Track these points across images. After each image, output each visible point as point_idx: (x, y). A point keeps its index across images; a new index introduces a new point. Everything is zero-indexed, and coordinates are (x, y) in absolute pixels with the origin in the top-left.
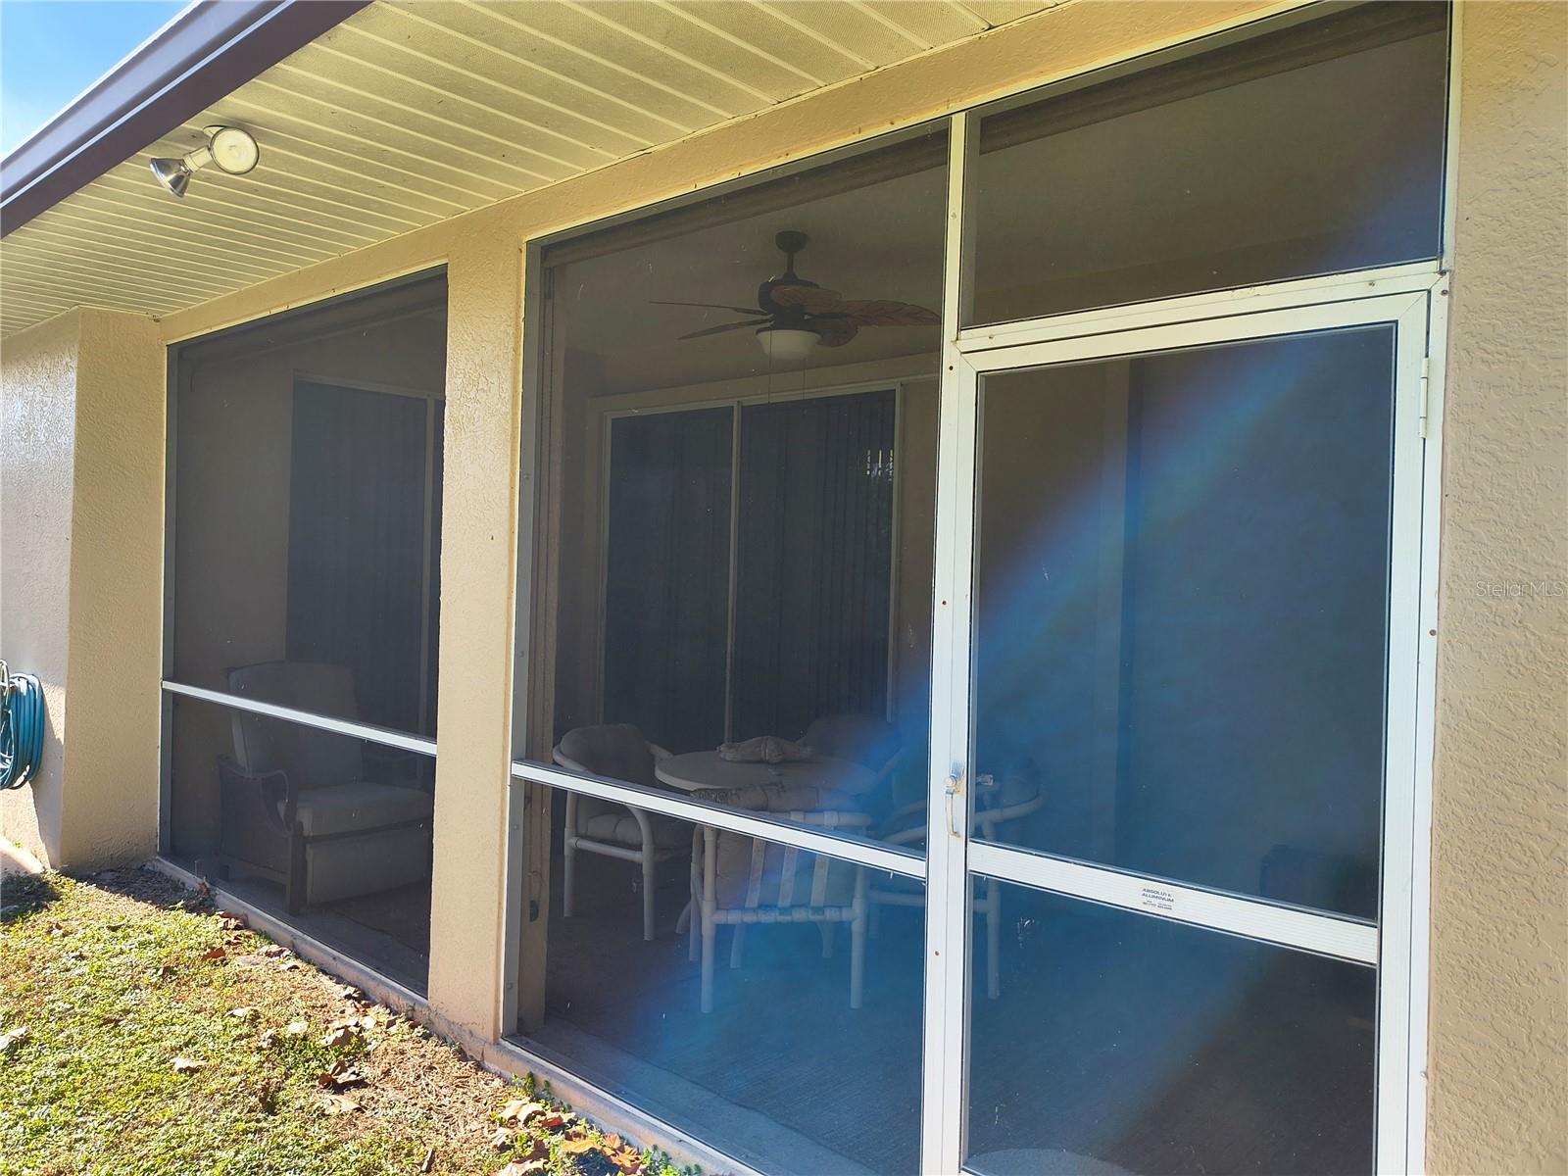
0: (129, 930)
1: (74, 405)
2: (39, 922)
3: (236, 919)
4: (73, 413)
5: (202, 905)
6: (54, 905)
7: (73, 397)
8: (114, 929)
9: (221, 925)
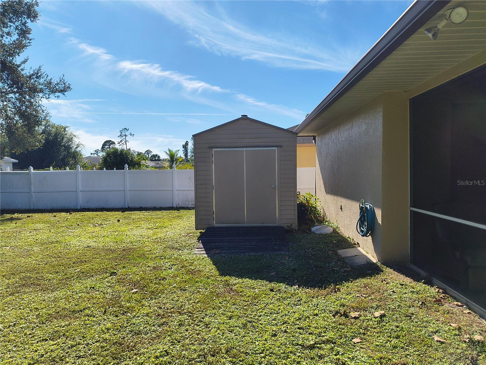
0: (407, 286)
1: (382, 122)
2: (379, 278)
3: (442, 290)
4: (381, 125)
5: (429, 282)
6: (382, 273)
7: (381, 120)
8: (402, 285)
9: (437, 291)
